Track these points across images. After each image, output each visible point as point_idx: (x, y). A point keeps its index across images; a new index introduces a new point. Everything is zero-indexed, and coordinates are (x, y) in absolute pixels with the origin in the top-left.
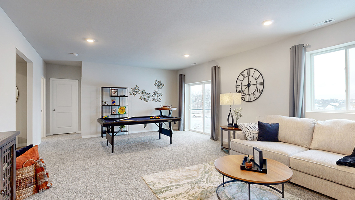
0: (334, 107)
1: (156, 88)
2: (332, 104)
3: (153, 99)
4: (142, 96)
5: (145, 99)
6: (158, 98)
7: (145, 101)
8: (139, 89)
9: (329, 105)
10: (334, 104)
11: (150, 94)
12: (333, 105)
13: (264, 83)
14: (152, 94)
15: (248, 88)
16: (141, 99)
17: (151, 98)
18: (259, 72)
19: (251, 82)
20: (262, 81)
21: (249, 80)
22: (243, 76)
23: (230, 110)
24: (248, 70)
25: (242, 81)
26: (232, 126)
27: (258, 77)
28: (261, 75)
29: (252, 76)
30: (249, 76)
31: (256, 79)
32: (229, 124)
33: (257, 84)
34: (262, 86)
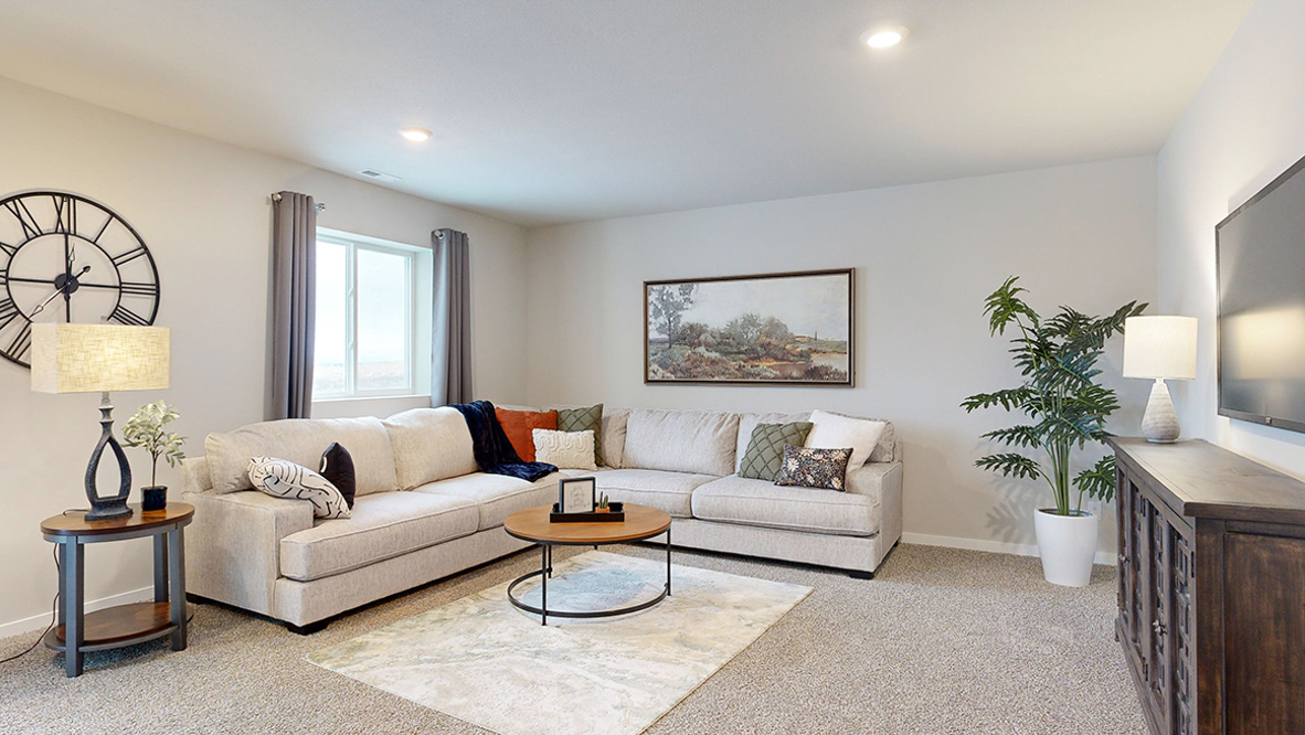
13: (158, 290)
15: (67, 299)
18: (132, 230)
19: (86, 269)
20: (149, 279)
21: (67, 258)
22: (24, 224)
23: (105, 420)
24: (65, 204)
25: (17, 250)
26: (126, 511)
27: (128, 257)
28: (146, 249)
29: (94, 243)
30: (69, 233)
31: (116, 261)
32: (98, 504)
33: (120, 287)
34: (150, 301)
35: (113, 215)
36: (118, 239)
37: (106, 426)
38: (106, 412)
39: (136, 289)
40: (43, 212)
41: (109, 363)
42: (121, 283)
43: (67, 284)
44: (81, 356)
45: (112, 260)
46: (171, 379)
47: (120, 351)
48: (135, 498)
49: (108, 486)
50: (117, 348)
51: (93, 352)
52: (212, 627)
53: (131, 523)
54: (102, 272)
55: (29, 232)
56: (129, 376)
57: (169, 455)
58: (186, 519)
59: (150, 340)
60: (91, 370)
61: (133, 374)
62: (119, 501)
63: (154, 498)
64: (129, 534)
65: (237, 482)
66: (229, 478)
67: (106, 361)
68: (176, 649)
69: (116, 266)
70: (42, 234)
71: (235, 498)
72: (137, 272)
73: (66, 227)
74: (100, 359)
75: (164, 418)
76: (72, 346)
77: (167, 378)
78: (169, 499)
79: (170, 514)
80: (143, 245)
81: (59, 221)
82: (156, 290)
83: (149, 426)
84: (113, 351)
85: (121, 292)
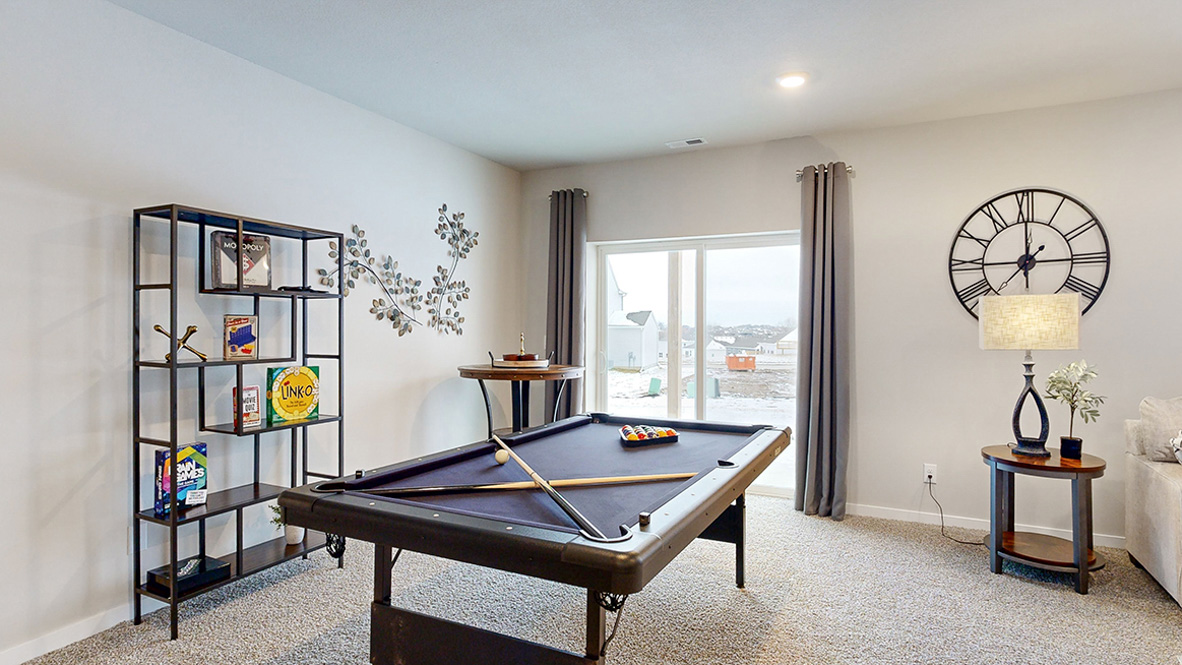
0: (724, 348)
1: (440, 252)
2: (719, 339)
3: (430, 316)
4: (384, 296)
5: (394, 317)
6: (453, 311)
7: (397, 330)
8: (367, 254)
9: (713, 342)
10: (724, 339)
11: (417, 283)
12: (721, 342)
13: (1108, 257)
14: (428, 285)
15: (1026, 274)
16: (380, 317)
17: (423, 315)
18: (1082, 206)
19: (1042, 248)
20: (1100, 247)
21: (1027, 240)
22: (994, 221)
23: (1027, 374)
24: (1025, 198)
25: (990, 242)
26: (1042, 452)
27: (1079, 231)
28: (1096, 220)
29: (1048, 225)
30: (1028, 221)
31: (1068, 237)
32: (1023, 442)
33: (1072, 259)
34: (1101, 268)
35: (1065, 197)
36: (1071, 217)
37: (1029, 378)
38: (1029, 367)
39: (1088, 259)
40: (1008, 209)
41: (1023, 326)
42: (1072, 256)
43: (1026, 263)
44: (1001, 321)
45: (1064, 237)
46: (1080, 339)
47: (1033, 316)
48: (1053, 444)
49: (1031, 429)
50: (1030, 314)
51: (1010, 318)
52: (1127, 589)
53: (1047, 463)
54: (1056, 248)
55: (999, 227)
56: (1041, 338)
57: (1084, 411)
58: (1097, 472)
59: (1059, 306)
60: (1009, 332)
61: (1044, 335)
62: (1039, 444)
63: (1071, 448)
64: (1045, 472)
65: (1167, 451)
66: (1159, 446)
67: (1020, 325)
68: (1078, 591)
69: (1067, 241)
70: (1008, 227)
71: (1158, 468)
72: (1089, 243)
73: (1026, 217)
74: (1015, 323)
75: (1083, 377)
76: (994, 313)
77: (1077, 340)
78: (1084, 451)
79: (1084, 465)
80: (1094, 218)
81: (1021, 212)
82: (1107, 258)
83: (1065, 383)
84: (1026, 316)
85: (1073, 263)
